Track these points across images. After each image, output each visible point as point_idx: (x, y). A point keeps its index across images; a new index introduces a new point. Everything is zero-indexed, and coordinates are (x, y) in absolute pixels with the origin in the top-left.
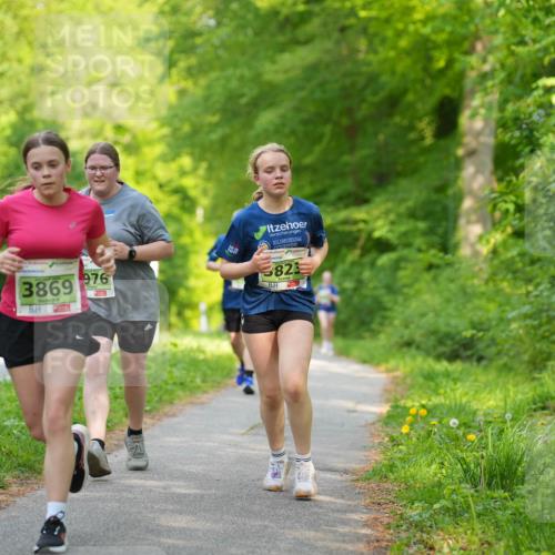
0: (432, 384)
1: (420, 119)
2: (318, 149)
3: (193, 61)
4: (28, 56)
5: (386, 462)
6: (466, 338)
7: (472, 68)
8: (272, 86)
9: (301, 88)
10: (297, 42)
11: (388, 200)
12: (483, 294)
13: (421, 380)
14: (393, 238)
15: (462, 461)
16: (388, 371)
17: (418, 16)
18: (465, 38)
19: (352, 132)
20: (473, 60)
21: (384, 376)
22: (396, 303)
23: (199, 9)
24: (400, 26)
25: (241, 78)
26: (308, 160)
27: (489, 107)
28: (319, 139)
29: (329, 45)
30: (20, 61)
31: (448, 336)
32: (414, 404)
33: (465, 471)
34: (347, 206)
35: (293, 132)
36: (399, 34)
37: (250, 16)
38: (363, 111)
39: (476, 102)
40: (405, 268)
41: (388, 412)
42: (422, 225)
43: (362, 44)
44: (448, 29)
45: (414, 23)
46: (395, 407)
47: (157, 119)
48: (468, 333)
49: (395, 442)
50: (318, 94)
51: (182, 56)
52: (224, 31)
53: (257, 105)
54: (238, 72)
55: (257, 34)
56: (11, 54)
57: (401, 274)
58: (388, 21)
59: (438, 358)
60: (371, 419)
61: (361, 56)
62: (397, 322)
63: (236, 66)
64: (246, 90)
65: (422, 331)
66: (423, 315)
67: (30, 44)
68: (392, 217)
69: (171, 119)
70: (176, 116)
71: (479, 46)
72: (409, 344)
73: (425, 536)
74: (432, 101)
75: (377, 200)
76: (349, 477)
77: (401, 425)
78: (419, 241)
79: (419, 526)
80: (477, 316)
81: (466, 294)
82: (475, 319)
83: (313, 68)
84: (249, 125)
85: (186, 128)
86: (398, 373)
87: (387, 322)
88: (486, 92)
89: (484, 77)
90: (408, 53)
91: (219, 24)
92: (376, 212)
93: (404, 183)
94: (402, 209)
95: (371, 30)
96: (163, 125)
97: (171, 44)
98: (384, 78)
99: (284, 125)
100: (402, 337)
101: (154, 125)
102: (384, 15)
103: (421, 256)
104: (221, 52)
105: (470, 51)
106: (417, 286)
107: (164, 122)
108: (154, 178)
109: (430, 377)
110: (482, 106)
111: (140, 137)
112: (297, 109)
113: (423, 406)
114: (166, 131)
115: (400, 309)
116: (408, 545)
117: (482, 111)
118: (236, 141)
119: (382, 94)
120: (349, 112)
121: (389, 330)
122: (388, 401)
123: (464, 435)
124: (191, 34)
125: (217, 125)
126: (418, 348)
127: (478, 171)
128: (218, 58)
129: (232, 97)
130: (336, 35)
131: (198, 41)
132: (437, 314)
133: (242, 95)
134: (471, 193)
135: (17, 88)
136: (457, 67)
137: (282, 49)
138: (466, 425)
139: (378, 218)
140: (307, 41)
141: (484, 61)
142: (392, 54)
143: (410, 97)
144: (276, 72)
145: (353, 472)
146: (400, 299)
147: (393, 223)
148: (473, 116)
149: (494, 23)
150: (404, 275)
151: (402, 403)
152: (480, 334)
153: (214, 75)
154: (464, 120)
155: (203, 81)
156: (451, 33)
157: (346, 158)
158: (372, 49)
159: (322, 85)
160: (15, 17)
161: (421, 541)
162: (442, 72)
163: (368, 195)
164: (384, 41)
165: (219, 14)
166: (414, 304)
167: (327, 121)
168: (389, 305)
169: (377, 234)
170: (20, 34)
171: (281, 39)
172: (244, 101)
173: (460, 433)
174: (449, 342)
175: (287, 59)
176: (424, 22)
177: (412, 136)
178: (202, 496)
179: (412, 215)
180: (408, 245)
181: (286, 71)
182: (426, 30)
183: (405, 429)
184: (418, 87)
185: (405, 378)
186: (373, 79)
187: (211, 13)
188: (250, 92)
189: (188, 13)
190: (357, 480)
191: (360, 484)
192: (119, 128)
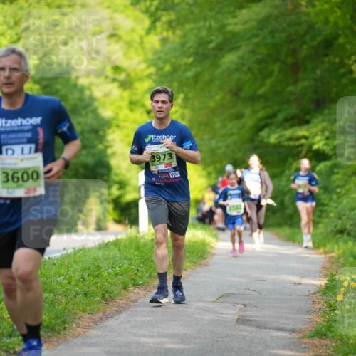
1: (349, 58)
2: (268, 82)
3: (173, 16)
5: (324, 323)
8: (234, 34)
9: (257, 36)
11: (323, 121)
13: (351, 259)
14: (327, 149)
16: (325, 253)
19: (295, 69)
21: (323, 256)
22: (331, 199)
25: (210, 29)
26: (262, 91)
28: (271, 74)
34: (291, 126)
35: (249, 69)
38: (304, 51)
40: (338, 173)
41: (326, 284)
46: (331, 281)
47: (145, 61)
49: (332, 308)
50: (269, 40)
51: (164, 13)
53: (221, 49)
54: (207, 24)
57: (335, 177)
60: (312, 290)
61: (303, 9)
62: (332, 215)
63: (205, 19)
64: (213, 38)
65: (351, 222)
66: (352, 209)
67: (49, 5)
68: (327, 133)
69: (157, 60)
70: (160, 58)
72: (341, 232)
75: (315, 121)
76: (296, 336)
77: (336, 295)
83: (263, 23)
84: (215, 65)
85: (168, 68)
86: (333, 254)
87: (324, 215)
90: (338, 5)
92: (314, 130)
94: (336, 127)
96: (149, 66)
99: (243, 65)
100: (336, 226)
101: (143, 66)
104: (196, 10)
106: (348, 187)
107: (151, 63)
108: (143, 106)
111: (133, 75)
112: (253, 52)
114: (152, 70)
115: (335, 205)
118: (206, 77)
119: (319, 39)
120: (294, 52)
121: (326, 221)
122: (325, 276)
125: (191, 65)
126: (349, 234)
128: (192, 13)
129: (202, 43)
133: (211, 42)
139: (316, 135)
142: (326, 7)
143: (341, 40)
144: (236, 24)
145: (300, 331)
146: (335, 197)
147: (327, 138)
150: (337, 178)
153: (188, 27)
155: (178, 32)
157: (291, 88)
158: (310, 4)
159: (272, 32)
163: (308, 117)
167: (276, 60)
168: (326, 202)
169: (315, 147)
172: (211, 46)
175: (244, 14)
177: (342, 71)
178: (183, 350)
181: (244, 23)
184: (347, 32)
185: (339, 258)
188: (217, 39)
190: (303, 337)
191: (305, 340)
192: (117, 69)
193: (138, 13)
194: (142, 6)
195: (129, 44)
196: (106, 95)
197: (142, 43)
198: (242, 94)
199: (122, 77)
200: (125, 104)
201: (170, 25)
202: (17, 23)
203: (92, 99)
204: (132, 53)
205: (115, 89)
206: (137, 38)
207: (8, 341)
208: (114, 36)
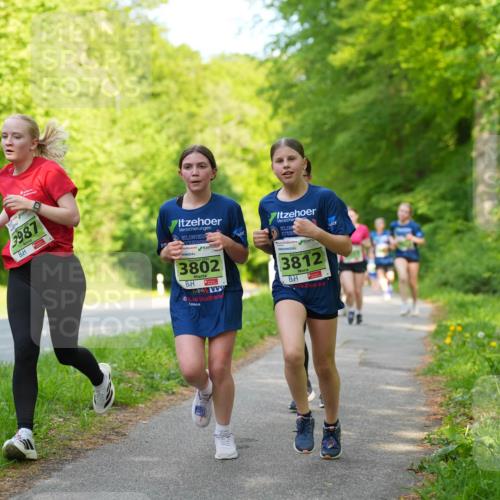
0: (464, 310)
1: (445, 134)
2: (377, 157)
3: (292, 103)
4: (185, 106)
5: (435, 363)
6: (484, 279)
7: (480, 98)
8: (346, 117)
9: (364, 117)
10: (360, 87)
11: (426, 189)
12: (495, 249)
13: (455, 307)
14: (430, 213)
15: (489, 360)
16: (433, 302)
17: (442, 65)
18: (473, 78)
19: (399, 145)
20: (480, 92)
21: (430, 305)
22: (435, 256)
23: (294, 70)
24: (429, 72)
25: (324, 113)
26: (372, 164)
27: (492, 123)
28: (379, 150)
29: (381, 87)
30: (180, 110)
31: (472, 277)
32: (453, 324)
33: (492, 367)
34: (399, 194)
35: (360, 147)
36: (429, 78)
37: (329, 72)
38: (407, 129)
39: (484, 120)
40: (440, 233)
41: (435, 329)
42: (450, 204)
43: (404, 86)
44: (462, 72)
45: (438, 69)
46: (440, 326)
48: (486, 275)
49: (441, 349)
50: (376, 121)
51: (285, 101)
52: (312, 84)
53: (335, 129)
54: (322, 109)
55: (334, 83)
56: (175, 106)
58: (421, 69)
59: (467, 292)
60: (423, 335)
61: (404, 94)
62: (437, 270)
63: (320, 104)
64: (327, 120)
65: (454, 275)
66: (454, 264)
67: (187, 99)
68: (430, 200)
71: (483, 84)
72: (445, 284)
73: (467, 410)
74: (454, 121)
75: (419, 189)
77: (445, 338)
78: (448, 215)
79: (462, 404)
80: (492, 263)
81: (483, 249)
82: (491, 265)
83: (372, 104)
84: (331, 143)
86: (439, 304)
87: (430, 270)
88: (491, 113)
89: (488, 104)
90: (435, 90)
91: (308, 78)
92: (418, 197)
93: (436, 177)
94: (437, 194)
95: (410, 76)
97: (277, 93)
98: (418, 108)
99: (354, 142)
100: (440, 279)
102: (418, 66)
103: (451, 225)
104: (310, 96)
105: (478, 87)
106: (449, 245)
108: (269, 181)
109: (462, 305)
110: (488, 122)
112: (362, 131)
113: (459, 325)
116: (455, 417)
117: (488, 127)
118: (323, 154)
119: (419, 118)
120: (398, 131)
121: (431, 275)
122: (434, 322)
123: (489, 343)
124: (290, 86)
126: (452, 286)
127: (487, 167)
128: (309, 100)
129: (318, 125)
130: (386, 81)
131: (295, 90)
132: (464, 263)
133: (325, 124)
134: (483, 181)
135: (178, 128)
136: (469, 98)
137: (351, 91)
138: (489, 336)
139: (419, 201)
140: (366, 86)
141: (488, 92)
142: (424, 91)
143: (438, 119)
144: (348, 107)
145: (415, 370)
146: (437, 254)
147: (430, 204)
148: (482, 130)
149: (493, 67)
150: (440, 237)
151: (444, 323)
152: (495, 275)
153: (306, 111)
154: (475, 132)
155: (299, 116)
156: (465, 76)
157: (396, 160)
158: (410, 89)
159: (378, 114)
160: (176, 81)
161: (464, 414)
162: (459, 101)
163: (412, 186)
164: (418, 82)
165: (308, 73)
166: (448, 258)
167: (383, 138)
168: (431, 258)
169: (420, 212)
170: (180, 93)
171: (350, 84)
172: (326, 127)
173: (486, 341)
174: (473, 282)
175: (354, 99)
176: (446, 69)
177: (441, 145)
179: (443, 197)
180: (441, 218)
181: (354, 106)
182: (447, 75)
183: (448, 341)
184: (443, 112)
185: (444, 306)
186: (412, 108)
187: (302, 71)
188: (330, 122)
189: (288, 73)
190: (418, 375)
191: (420, 377)
192: (245, 150)
193: (261, 102)
194: (266, 96)
195: (255, 129)
196: (238, 173)
197: (266, 127)
198: (356, 168)
199: (250, 157)
200: (253, 180)
201: (291, 111)
202: (160, 115)
203: (226, 177)
204: (258, 137)
205: (244, 169)
206: (261, 123)
207: (167, 383)
208: (242, 122)
